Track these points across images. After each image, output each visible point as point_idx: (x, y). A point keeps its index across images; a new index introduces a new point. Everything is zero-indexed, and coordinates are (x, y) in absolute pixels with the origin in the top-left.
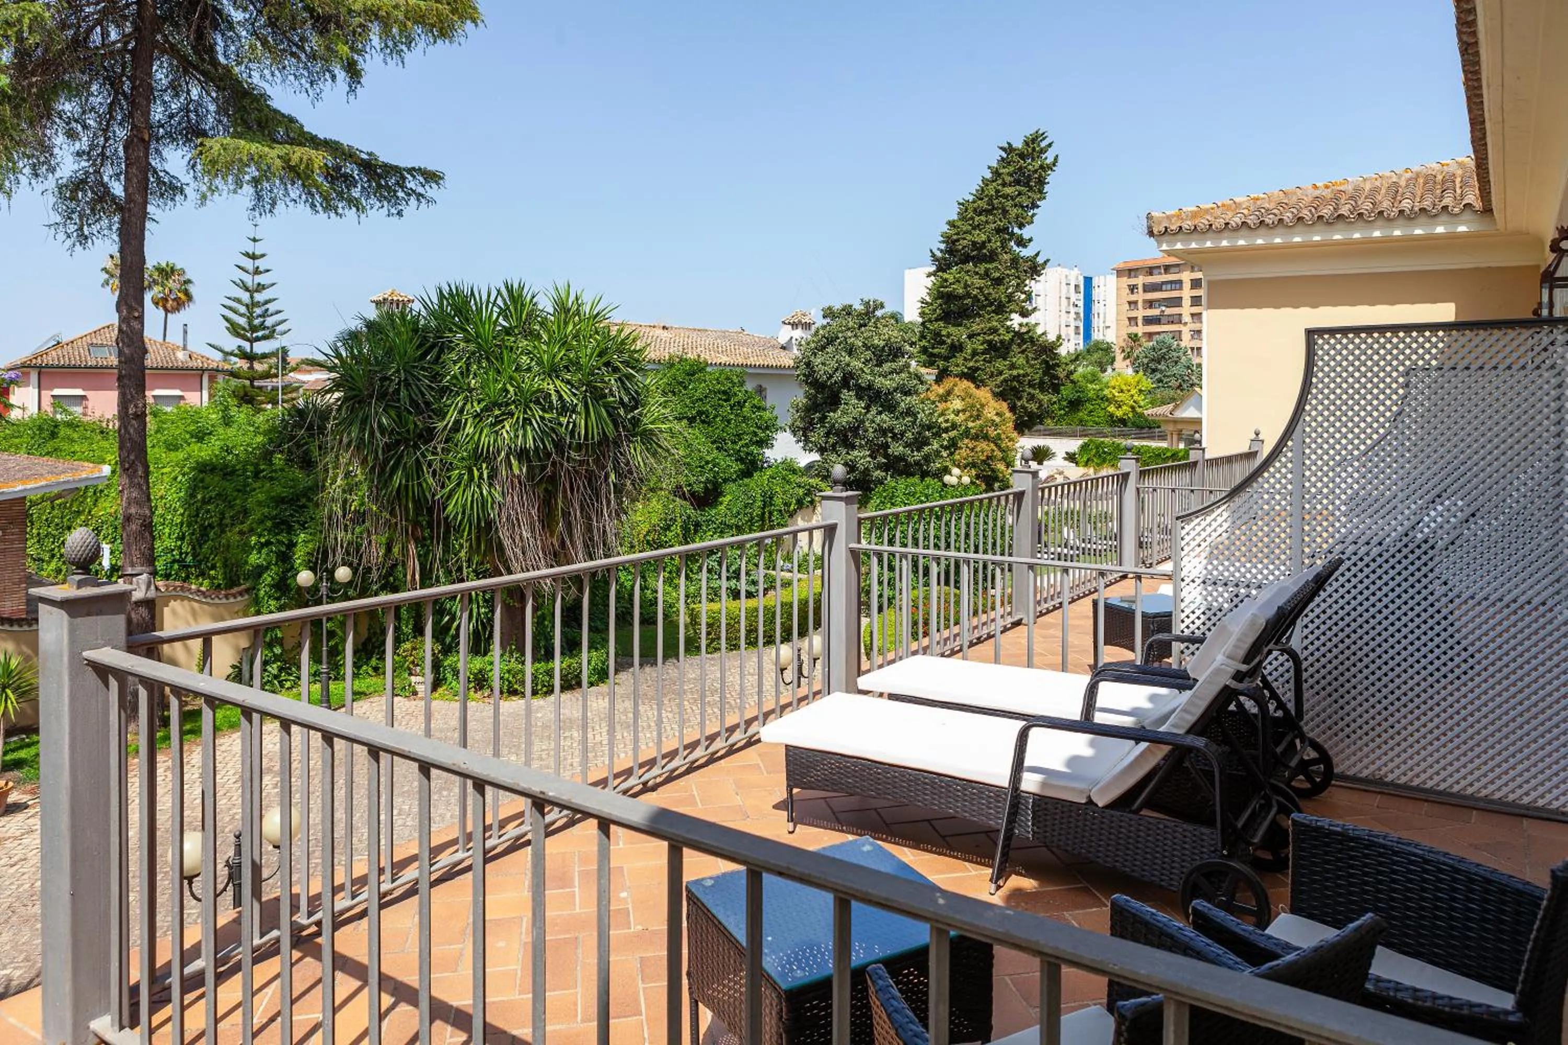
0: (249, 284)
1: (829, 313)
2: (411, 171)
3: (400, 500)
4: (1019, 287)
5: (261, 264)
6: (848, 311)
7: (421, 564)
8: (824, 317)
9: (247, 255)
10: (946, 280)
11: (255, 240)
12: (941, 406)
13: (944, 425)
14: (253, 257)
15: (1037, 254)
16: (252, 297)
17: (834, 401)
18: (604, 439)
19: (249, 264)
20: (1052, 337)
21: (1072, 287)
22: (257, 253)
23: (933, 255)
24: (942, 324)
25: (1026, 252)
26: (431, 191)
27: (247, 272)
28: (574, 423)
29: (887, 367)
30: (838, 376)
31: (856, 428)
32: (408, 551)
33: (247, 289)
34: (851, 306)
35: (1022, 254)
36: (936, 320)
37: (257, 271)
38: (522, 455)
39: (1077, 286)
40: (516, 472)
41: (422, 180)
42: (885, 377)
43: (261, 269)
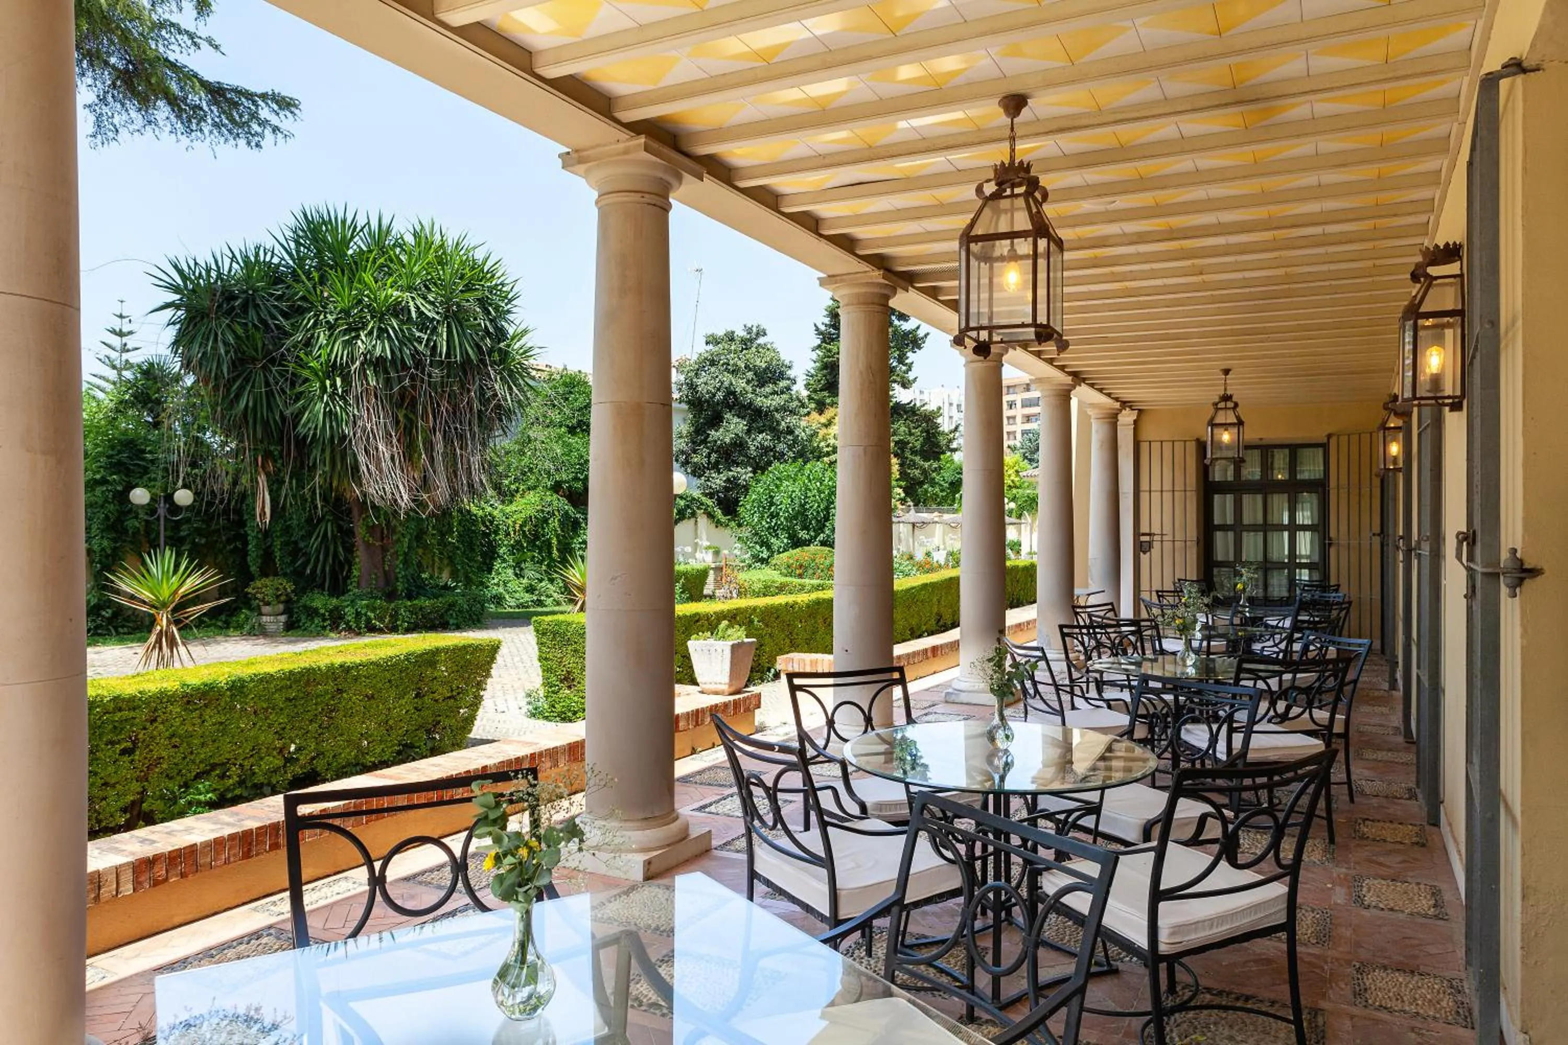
0: (117, 363)
1: (712, 340)
2: (264, 96)
3: (247, 422)
4: (901, 359)
5: (131, 342)
6: (731, 337)
7: (272, 500)
8: (707, 343)
9: (113, 332)
10: (830, 351)
11: (121, 316)
12: (822, 432)
13: (826, 449)
14: (121, 334)
15: (918, 328)
16: (120, 375)
17: (716, 421)
18: (467, 360)
19: (116, 341)
20: (931, 407)
21: (955, 406)
22: (125, 330)
23: (817, 329)
24: (826, 394)
25: (906, 326)
26: (285, 121)
27: (114, 349)
28: (435, 342)
29: (768, 389)
30: (720, 395)
31: (739, 445)
32: (257, 482)
33: (114, 367)
34: (733, 332)
35: (903, 328)
36: (821, 390)
37: (125, 349)
38: (379, 364)
39: (959, 406)
40: (373, 383)
41: (275, 107)
42: (766, 397)
43: (129, 346)
